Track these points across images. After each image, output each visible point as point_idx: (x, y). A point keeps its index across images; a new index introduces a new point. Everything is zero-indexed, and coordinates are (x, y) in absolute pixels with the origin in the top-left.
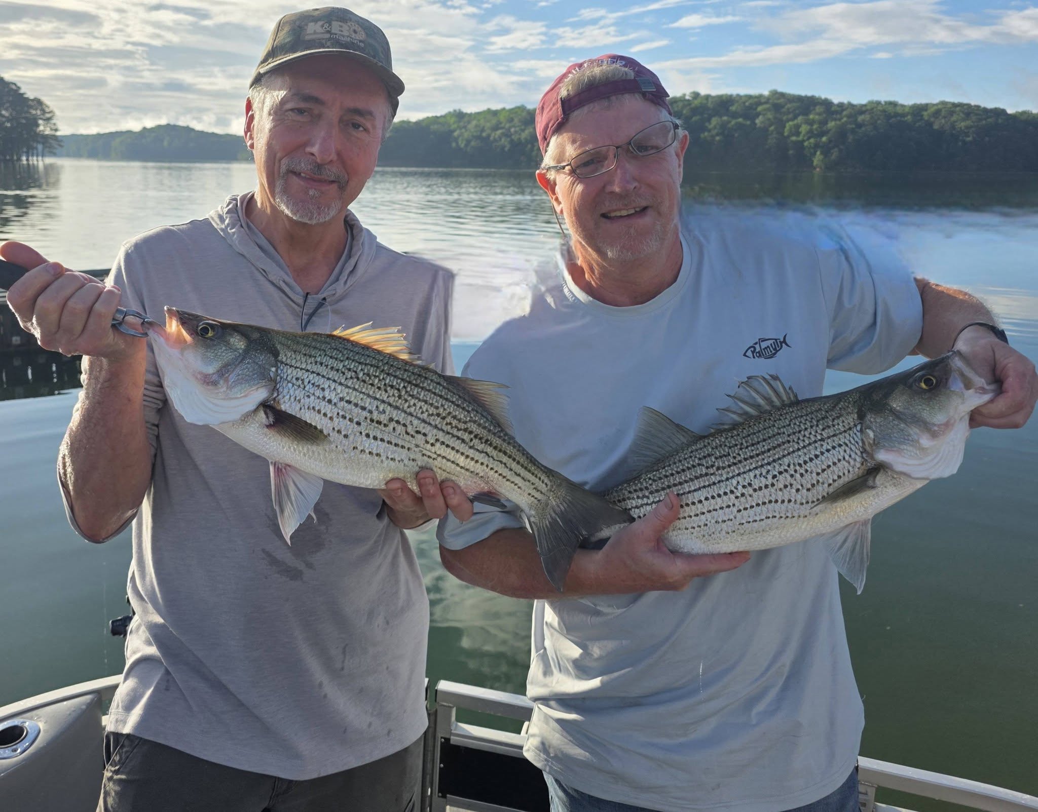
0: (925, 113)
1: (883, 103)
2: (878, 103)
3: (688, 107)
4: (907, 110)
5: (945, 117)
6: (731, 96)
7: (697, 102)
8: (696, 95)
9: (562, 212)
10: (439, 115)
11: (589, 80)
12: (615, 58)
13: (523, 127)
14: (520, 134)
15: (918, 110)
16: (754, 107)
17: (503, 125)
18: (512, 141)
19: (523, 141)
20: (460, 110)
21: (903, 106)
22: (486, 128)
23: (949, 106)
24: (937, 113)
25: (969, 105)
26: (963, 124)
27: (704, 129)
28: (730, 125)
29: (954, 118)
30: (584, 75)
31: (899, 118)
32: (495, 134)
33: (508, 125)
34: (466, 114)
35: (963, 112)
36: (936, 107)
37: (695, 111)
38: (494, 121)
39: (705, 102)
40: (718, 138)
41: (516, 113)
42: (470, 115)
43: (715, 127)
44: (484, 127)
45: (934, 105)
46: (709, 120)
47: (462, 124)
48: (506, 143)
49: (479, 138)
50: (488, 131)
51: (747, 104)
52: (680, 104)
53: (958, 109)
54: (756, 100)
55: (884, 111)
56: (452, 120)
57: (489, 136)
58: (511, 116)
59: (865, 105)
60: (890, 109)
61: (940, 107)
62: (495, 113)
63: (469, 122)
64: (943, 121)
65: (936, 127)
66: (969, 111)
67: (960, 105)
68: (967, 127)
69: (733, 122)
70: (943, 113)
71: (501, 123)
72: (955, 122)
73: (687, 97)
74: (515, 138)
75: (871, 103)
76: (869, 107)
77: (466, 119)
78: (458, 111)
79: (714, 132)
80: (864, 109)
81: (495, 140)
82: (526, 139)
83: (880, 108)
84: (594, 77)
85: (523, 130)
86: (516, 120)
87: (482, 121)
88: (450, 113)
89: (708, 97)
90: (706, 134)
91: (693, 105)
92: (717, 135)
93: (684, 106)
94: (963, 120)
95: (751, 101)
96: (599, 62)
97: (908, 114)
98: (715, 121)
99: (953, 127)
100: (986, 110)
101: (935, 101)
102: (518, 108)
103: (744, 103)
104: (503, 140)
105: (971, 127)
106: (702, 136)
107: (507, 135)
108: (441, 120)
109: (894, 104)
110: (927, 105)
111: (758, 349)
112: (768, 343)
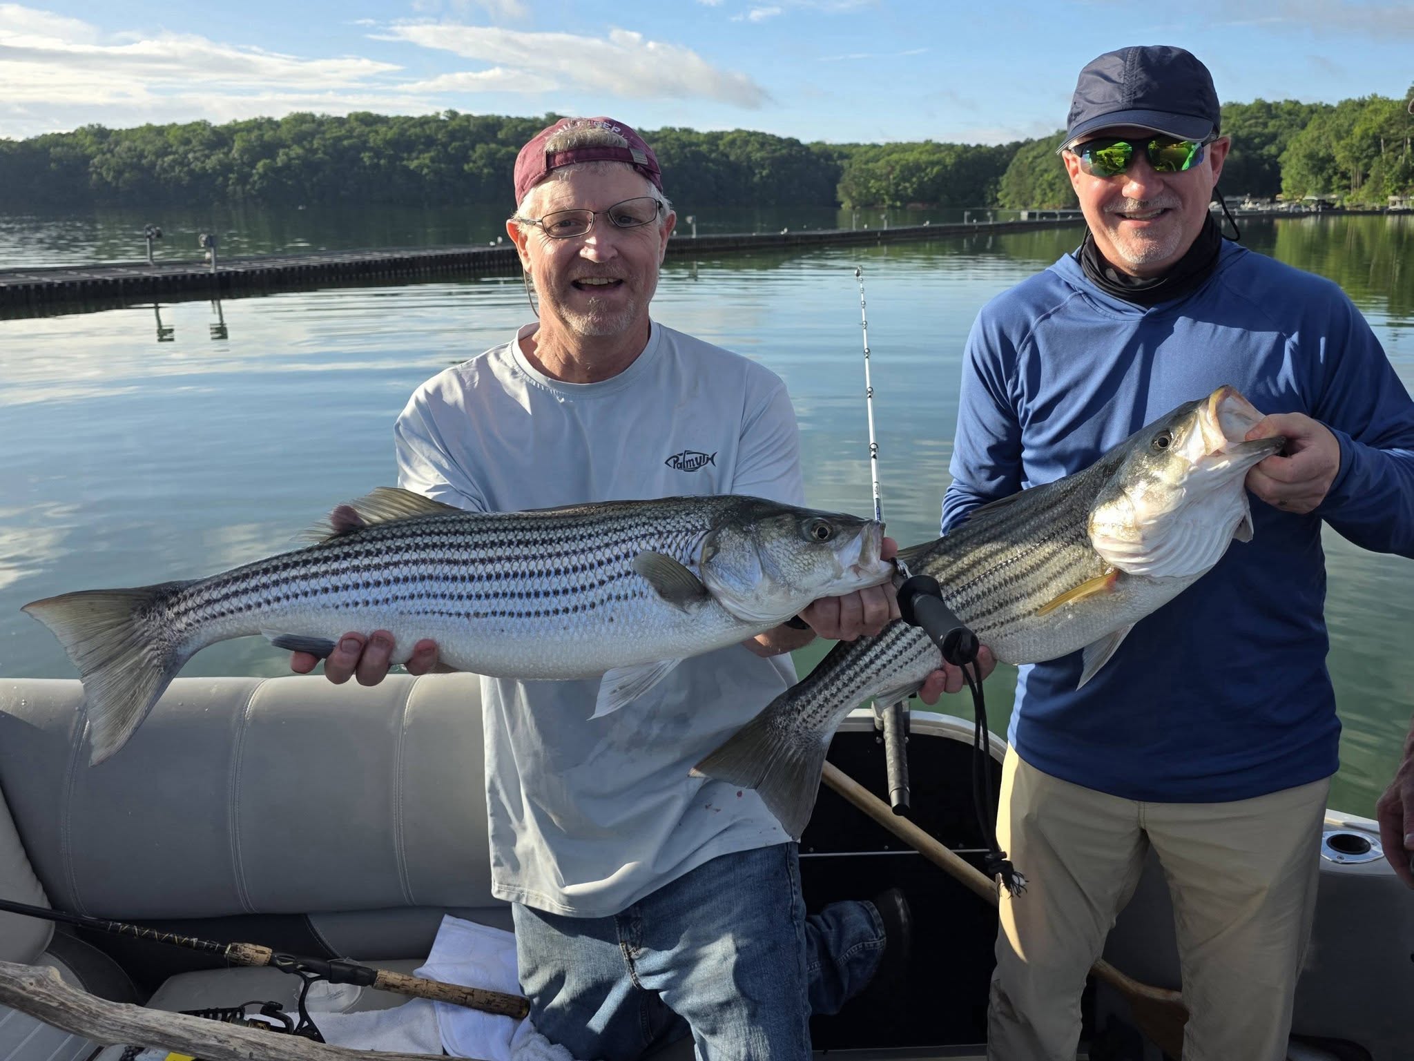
0: (720, 142)
1: (678, 130)
2: (673, 130)
3: (443, 131)
4: (702, 138)
5: (740, 147)
6: (499, 118)
7: (454, 124)
8: (453, 115)
9: (530, 269)
10: (64, 132)
11: (579, 140)
12: (612, 123)
13: (207, 152)
14: (203, 162)
15: (714, 138)
16: (528, 133)
17: (174, 149)
18: (191, 173)
19: (210, 171)
20: (99, 125)
21: (698, 133)
22: (146, 153)
23: (744, 134)
24: (732, 143)
25: (763, 134)
26: (759, 155)
27: (467, 159)
28: (499, 155)
29: (749, 148)
30: (573, 134)
31: (693, 148)
32: (164, 162)
33: (181, 149)
34: (111, 131)
35: (758, 142)
36: (730, 137)
37: (453, 135)
38: (159, 143)
39: (466, 124)
40: (486, 171)
41: (194, 131)
42: (119, 132)
43: (481, 157)
44: (143, 150)
45: (730, 133)
46: (473, 148)
47: (105, 146)
48: (182, 175)
49: (136, 167)
50: (151, 158)
51: (519, 129)
52: (434, 125)
53: (752, 138)
54: (530, 124)
55: (678, 139)
56: (87, 141)
57: (153, 165)
58: (187, 135)
59: (658, 133)
60: (684, 138)
61: (735, 135)
62: (160, 131)
63: (117, 143)
64: (739, 151)
65: (732, 158)
66: (765, 141)
67: (755, 134)
68: (763, 159)
69: (504, 151)
70: (738, 143)
71: (171, 146)
72: (750, 152)
73: (442, 117)
74: (197, 166)
75: (664, 129)
76: (662, 135)
77: (111, 139)
78: (96, 127)
79: (480, 163)
80: (656, 136)
81: (164, 170)
82: (214, 169)
83: (673, 136)
84: (585, 138)
85: (208, 157)
86: (194, 142)
87: (138, 143)
88: (83, 129)
89: (468, 118)
90: (471, 165)
91: (450, 128)
92: (485, 166)
93: (439, 129)
94: (758, 150)
95: (523, 125)
96: (592, 123)
97: (703, 142)
98: (480, 149)
99: (749, 158)
100: (780, 140)
101: (730, 129)
102: (198, 124)
103: (516, 127)
104: (177, 169)
105: (768, 158)
106: (466, 167)
107: (183, 162)
108: (69, 140)
109: (688, 131)
110: (722, 133)
111: (681, 460)
112: (693, 456)
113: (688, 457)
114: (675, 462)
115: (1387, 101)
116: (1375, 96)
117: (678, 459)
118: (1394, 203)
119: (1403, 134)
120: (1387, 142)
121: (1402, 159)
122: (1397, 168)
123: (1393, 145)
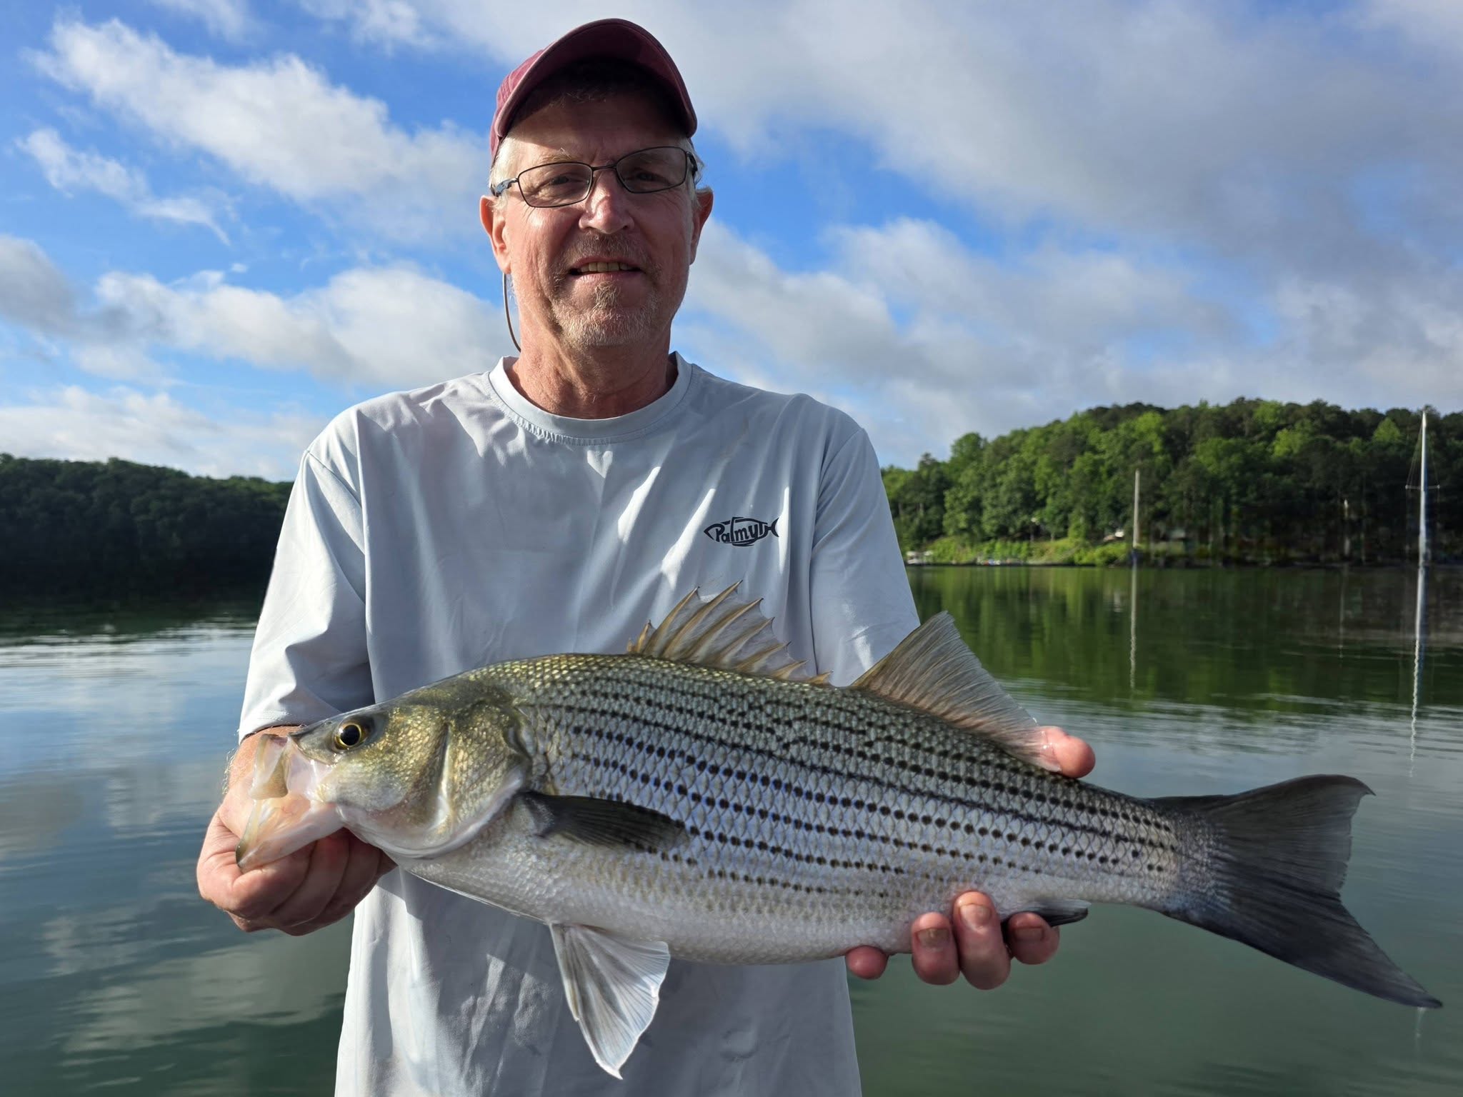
111: (727, 529)
112: (745, 525)
113: (737, 526)
114: (718, 533)
115: (901, 472)
116: (892, 467)
117: (723, 529)
118: (912, 558)
119: (916, 500)
120: (905, 506)
121: (917, 521)
122: (913, 529)
123: (909, 509)
